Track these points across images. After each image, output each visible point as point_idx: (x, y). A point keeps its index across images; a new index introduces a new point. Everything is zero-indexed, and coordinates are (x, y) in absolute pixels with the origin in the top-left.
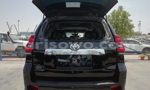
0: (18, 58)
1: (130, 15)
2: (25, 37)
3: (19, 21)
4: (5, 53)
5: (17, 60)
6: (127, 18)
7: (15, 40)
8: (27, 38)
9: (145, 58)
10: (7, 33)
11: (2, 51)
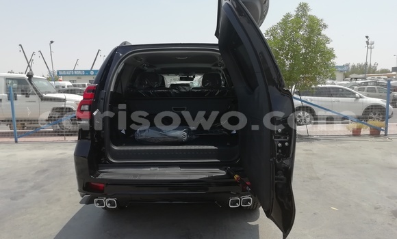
0: (56, 135)
1: (325, 27)
2: (70, 84)
3: (52, 42)
4: (24, 124)
5: (53, 142)
6: (320, 34)
7: (46, 93)
8: (74, 86)
9: (363, 132)
10: (27, 76)
11: (17, 121)
